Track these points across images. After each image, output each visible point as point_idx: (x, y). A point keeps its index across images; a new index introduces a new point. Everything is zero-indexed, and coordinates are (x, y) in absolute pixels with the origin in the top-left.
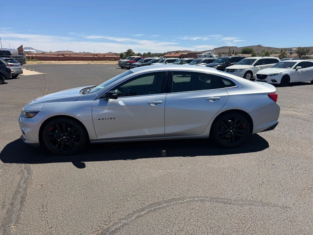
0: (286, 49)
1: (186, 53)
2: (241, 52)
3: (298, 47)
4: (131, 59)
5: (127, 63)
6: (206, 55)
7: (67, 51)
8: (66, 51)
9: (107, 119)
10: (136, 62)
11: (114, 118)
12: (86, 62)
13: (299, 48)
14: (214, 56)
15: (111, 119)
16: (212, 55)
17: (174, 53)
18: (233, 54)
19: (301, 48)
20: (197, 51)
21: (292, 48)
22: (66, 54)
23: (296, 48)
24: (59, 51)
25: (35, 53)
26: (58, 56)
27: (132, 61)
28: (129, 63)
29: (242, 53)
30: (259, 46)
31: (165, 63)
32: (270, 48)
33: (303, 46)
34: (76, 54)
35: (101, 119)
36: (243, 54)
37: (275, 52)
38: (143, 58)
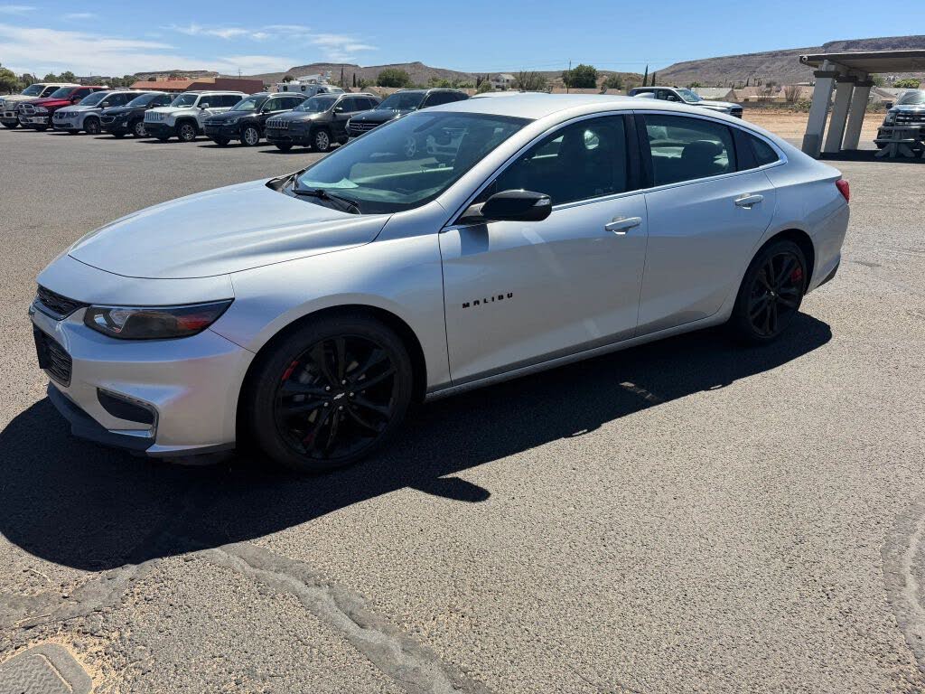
0: (488, 76)
1: (211, 80)
2: (375, 81)
3: (518, 71)
4: (46, 95)
5: (37, 110)
6: (304, 84)
9: (489, 299)
10: (73, 103)
11: (510, 296)
13: (521, 73)
14: (330, 88)
15: (501, 297)
16: (324, 86)
17: (166, 79)
18: (354, 86)
19: (525, 73)
20: (243, 75)
21: (499, 74)
23: (514, 74)
27: (50, 99)
28: (43, 110)
29: (379, 84)
30: (417, 65)
31: (198, 106)
32: (444, 71)
33: (530, 70)
35: (472, 304)
36: (383, 86)
37: (463, 83)
38: (96, 90)
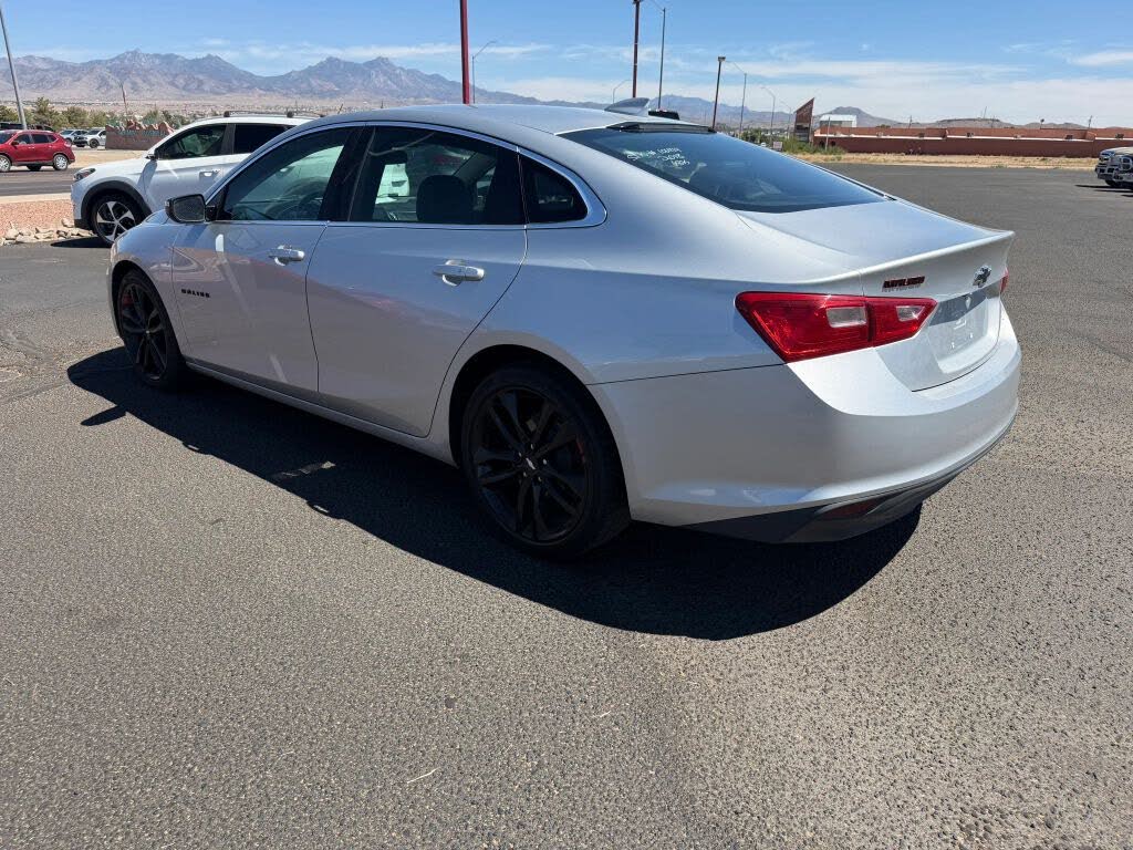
7: (979, 120)
8: (974, 120)
9: (195, 292)
12: (1035, 163)
15: (202, 294)
22: (953, 131)
24: (949, 121)
25: (854, 125)
26: (922, 135)
34: (1012, 129)
35: (187, 291)
